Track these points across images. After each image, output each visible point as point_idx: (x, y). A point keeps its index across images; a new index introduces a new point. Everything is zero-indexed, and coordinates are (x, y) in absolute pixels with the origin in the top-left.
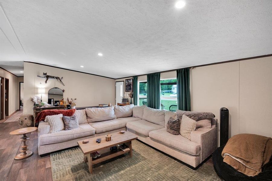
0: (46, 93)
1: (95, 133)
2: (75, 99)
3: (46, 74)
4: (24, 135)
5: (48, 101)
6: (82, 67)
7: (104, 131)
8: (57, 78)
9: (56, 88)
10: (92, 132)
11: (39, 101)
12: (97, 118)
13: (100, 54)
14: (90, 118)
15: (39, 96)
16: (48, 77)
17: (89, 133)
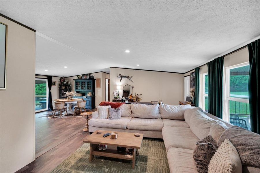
0: (121, 89)
1: (127, 128)
2: (141, 95)
3: (121, 75)
4: (87, 116)
5: (122, 95)
6: (138, 65)
7: (135, 128)
8: (128, 77)
9: (128, 85)
10: (122, 126)
11: (117, 94)
12: (137, 114)
13: (128, 51)
14: (133, 113)
15: (118, 91)
16: (122, 77)
17: (120, 127)
